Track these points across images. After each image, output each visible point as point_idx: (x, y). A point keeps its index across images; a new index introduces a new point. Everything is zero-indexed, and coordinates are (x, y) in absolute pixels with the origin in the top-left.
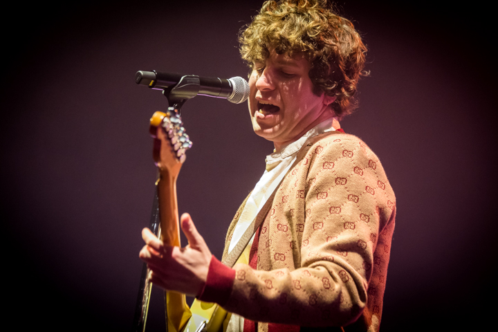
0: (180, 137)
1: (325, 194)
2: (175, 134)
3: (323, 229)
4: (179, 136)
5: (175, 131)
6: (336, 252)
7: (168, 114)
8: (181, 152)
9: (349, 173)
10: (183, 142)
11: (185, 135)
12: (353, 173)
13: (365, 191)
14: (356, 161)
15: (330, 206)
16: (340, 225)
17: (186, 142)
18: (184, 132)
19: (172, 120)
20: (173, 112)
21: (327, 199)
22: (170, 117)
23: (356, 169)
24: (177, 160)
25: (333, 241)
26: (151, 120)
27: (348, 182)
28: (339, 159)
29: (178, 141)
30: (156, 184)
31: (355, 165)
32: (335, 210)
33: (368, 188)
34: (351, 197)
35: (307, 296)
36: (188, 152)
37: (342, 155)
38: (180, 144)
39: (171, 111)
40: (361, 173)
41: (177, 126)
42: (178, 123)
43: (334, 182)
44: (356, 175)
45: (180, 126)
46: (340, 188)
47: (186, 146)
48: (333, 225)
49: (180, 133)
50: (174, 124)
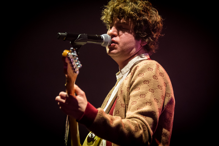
0: (76, 63)
1: (139, 88)
2: (74, 61)
3: (136, 104)
4: (75, 61)
5: (74, 59)
6: (141, 115)
7: (71, 51)
8: (77, 70)
9: (151, 79)
10: (77, 65)
11: (78, 61)
12: (152, 78)
13: (157, 88)
14: (154, 73)
15: (140, 94)
16: (144, 103)
17: (79, 64)
18: (78, 60)
19: (73, 54)
20: (72, 50)
21: (139, 91)
22: (71, 52)
23: (154, 77)
24: (75, 73)
25: (140, 110)
26: (63, 54)
27: (149, 83)
28: (146, 72)
29: (75, 64)
30: (65, 85)
31: (153, 75)
32: (143, 96)
33: (159, 86)
34: (151, 90)
35: (127, 132)
36: (80, 69)
37: (147, 70)
38: (76, 66)
39: (72, 49)
40: (156, 79)
41: (75, 57)
42: (75, 55)
43: (143, 83)
44: (154, 79)
45: (76, 57)
46: (146, 85)
47: (79, 66)
48: (141, 103)
49: (76, 60)
50: (74, 56)
